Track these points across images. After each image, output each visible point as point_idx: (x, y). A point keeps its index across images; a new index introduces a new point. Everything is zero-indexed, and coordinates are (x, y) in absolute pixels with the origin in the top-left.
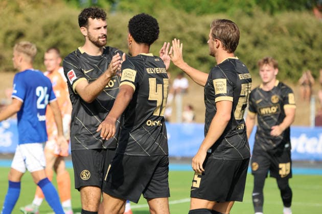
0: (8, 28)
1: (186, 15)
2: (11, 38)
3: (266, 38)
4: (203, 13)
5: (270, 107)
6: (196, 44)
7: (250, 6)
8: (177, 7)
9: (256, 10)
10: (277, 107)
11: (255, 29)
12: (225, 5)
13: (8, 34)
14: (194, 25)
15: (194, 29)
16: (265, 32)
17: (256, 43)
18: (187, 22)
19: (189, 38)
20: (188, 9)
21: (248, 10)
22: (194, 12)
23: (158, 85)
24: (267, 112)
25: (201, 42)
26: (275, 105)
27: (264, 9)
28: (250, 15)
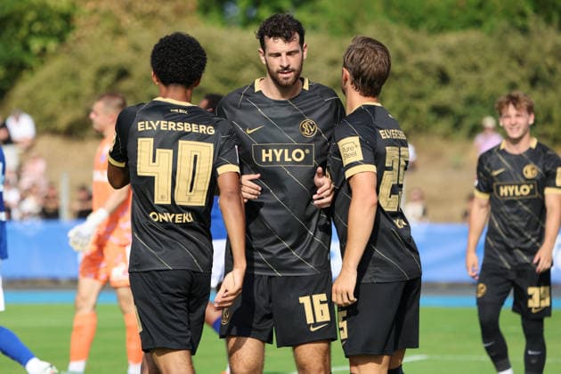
0: (102, 61)
1: (410, 34)
2: (107, 80)
3: (552, 71)
4: (441, 28)
5: (519, 186)
6: (429, 83)
7: (523, 14)
8: (395, 20)
9: (533, 22)
10: (532, 186)
11: (533, 56)
12: (480, 15)
13: (102, 72)
14: (425, 50)
15: (424, 58)
16: (550, 61)
17: (534, 81)
18: (412, 46)
19: (417, 74)
20: (414, 24)
21: (520, 22)
22: (423, 28)
23: (158, 150)
24: (511, 193)
25: (438, 79)
26: (528, 181)
27: (549, 21)
28: (524, 31)
